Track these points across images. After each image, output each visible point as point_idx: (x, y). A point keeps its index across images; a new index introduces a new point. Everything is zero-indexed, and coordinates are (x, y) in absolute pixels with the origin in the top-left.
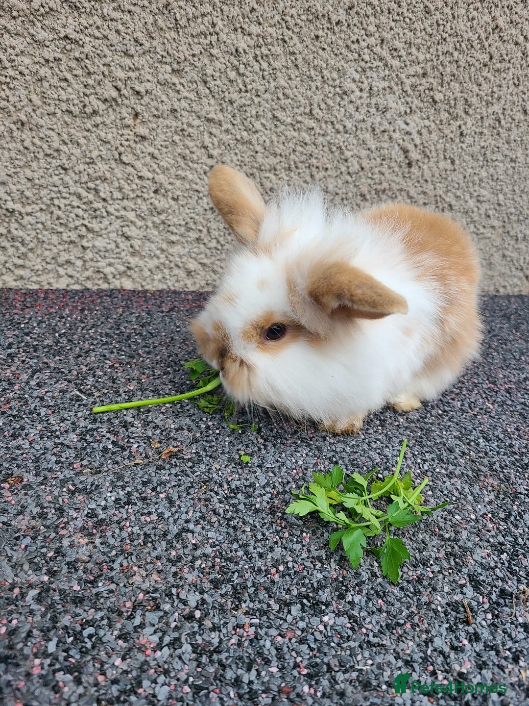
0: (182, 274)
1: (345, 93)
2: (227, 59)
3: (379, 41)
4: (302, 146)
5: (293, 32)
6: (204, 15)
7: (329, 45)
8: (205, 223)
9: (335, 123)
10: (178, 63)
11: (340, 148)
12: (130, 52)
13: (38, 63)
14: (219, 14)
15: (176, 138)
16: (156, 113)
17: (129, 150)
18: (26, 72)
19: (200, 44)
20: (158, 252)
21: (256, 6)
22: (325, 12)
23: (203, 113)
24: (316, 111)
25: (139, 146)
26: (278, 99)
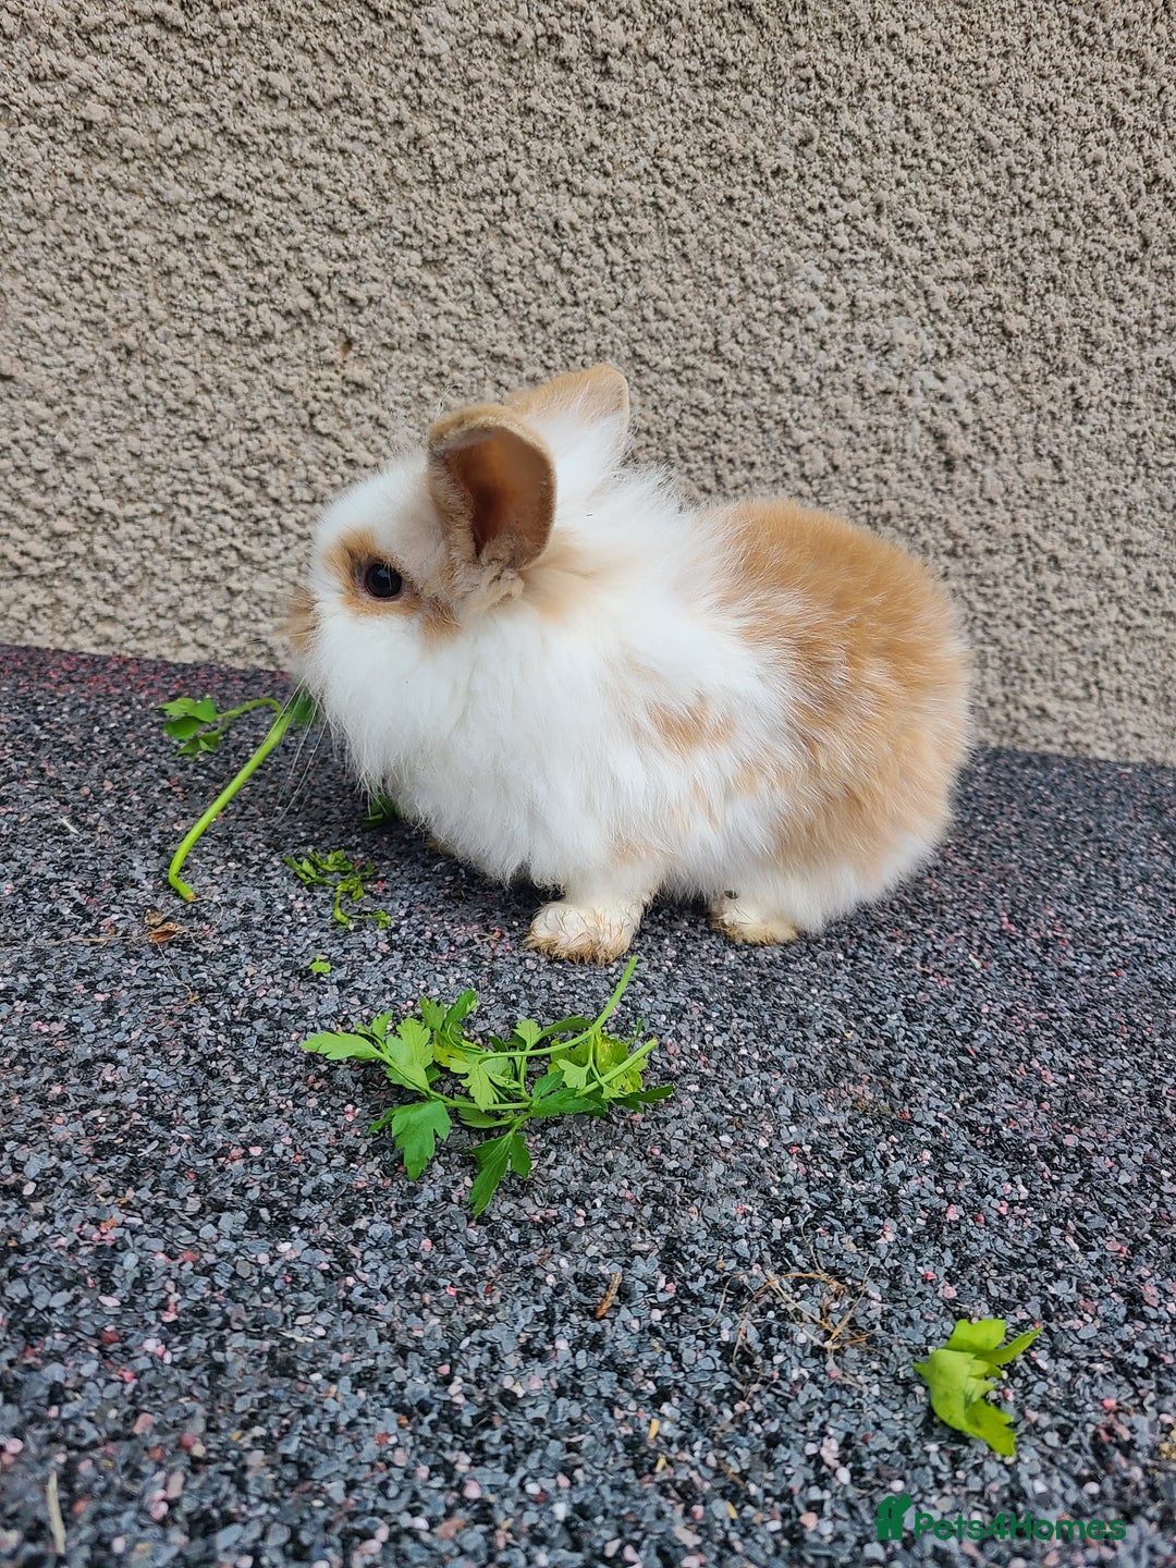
1: (794, 311)
2: (536, 240)
3: (870, 209)
4: (696, 416)
5: (678, 190)
6: (490, 158)
7: (756, 215)
9: (771, 371)
10: (435, 247)
11: (784, 422)
12: (339, 225)
13: (165, 242)
14: (522, 156)
15: (427, 389)
16: (387, 340)
17: (330, 408)
18: (142, 257)
19: (480, 212)
21: (597, 141)
22: (747, 151)
23: (484, 343)
24: (727, 346)
25: (350, 402)
26: (644, 320)
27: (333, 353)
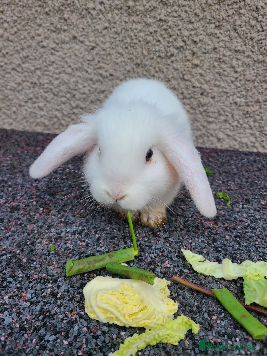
0: (215, 140)
2: (250, 14)
8: (230, 111)
10: (219, 22)
12: (192, 21)
13: (147, 35)
15: (216, 64)
16: (204, 51)
17: (188, 73)
18: (142, 40)
19: (233, 9)
20: (201, 128)
23: (233, 47)
25: (194, 70)
27: (190, 57)
